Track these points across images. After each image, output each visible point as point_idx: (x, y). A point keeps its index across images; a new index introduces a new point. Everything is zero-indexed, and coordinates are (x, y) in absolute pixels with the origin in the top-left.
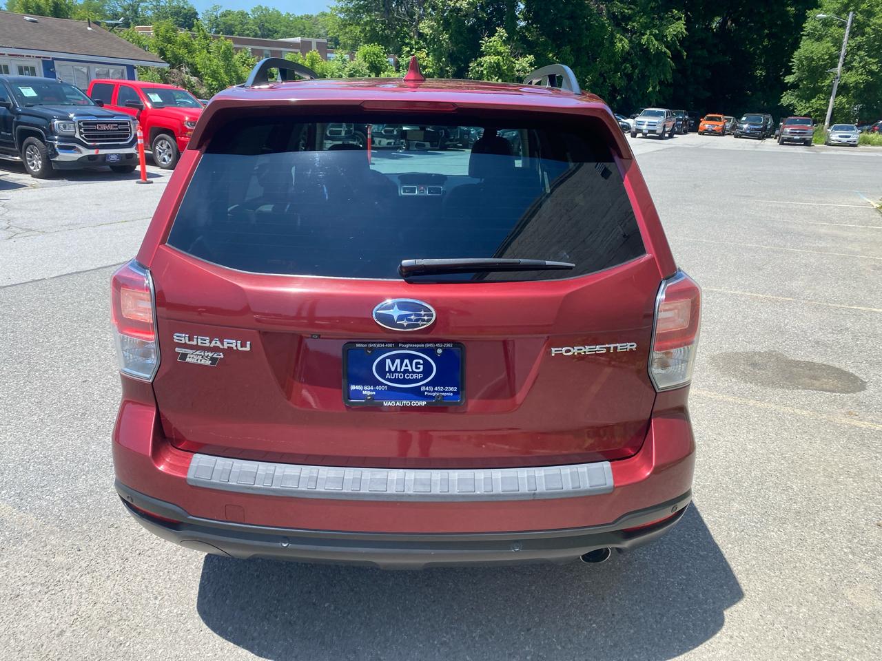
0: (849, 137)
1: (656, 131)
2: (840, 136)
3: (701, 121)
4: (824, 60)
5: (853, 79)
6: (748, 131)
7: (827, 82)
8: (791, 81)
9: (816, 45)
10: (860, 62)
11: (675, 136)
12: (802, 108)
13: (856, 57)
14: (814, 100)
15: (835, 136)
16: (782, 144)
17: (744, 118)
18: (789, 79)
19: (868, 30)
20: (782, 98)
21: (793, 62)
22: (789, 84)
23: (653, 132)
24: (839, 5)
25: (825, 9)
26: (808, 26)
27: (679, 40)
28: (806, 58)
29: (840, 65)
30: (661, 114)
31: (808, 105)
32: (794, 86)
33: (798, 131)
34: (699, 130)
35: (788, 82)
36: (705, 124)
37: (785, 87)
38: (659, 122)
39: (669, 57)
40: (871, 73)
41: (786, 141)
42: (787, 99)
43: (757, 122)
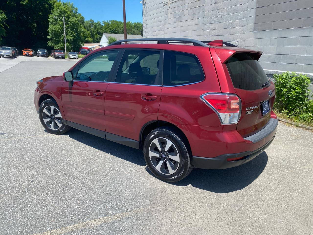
0: (75, 56)
1: (9, 55)
2: (73, 56)
3: (23, 51)
4: (59, 31)
5: (69, 38)
6: (42, 55)
7: (62, 38)
8: (50, 37)
9: (55, 26)
10: (70, 33)
11: (16, 57)
12: (56, 47)
13: (68, 31)
14: (59, 44)
15: (71, 56)
16: (56, 59)
17: (39, 50)
18: (49, 37)
19: (69, 23)
20: (48, 43)
21: (49, 31)
22: (49, 39)
23: (9, 56)
24: (58, 14)
25: (54, 15)
26: (50, 20)
27: (4, 21)
28: (53, 30)
29: (65, 33)
30: (9, 49)
31: (58, 46)
32: (51, 39)
33: (60, 54)
34: (24, 55)
35: (49, 38)
36: (25, 52)
37: (49, 40)
38: (10, 52)
39: (3, 27)
40: (73, 36)
41: (57, 58)
42: (50, 44)
43: (44, 52)
